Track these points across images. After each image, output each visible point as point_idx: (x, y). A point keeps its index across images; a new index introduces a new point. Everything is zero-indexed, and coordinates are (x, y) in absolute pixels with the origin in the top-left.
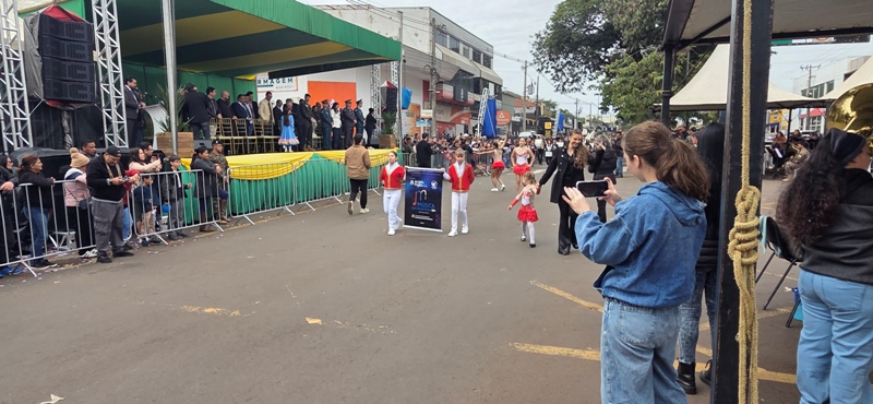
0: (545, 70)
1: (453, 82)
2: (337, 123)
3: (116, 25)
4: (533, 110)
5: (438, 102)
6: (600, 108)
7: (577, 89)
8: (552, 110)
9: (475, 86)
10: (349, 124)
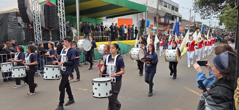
0: (197, 12)
1: (164, 17)
2: (126, 31)
3: (64, 6)
4: (193, 25)
5: (159, 24)
6: (219, 24)
7: (209, 18)
8: (200, 25)
9: (172, 18)
10: (129, 32)
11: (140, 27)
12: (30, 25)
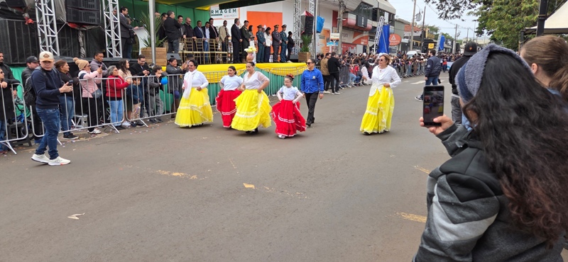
1: (357, 12)
2: (269, 41)
4: (419, 34)
5: (344, 27)
6: (476, 32)
7: (457, 16)
8: (435, 33)
9: (373, 14)
10: (276, 44)
11: (301, 31)
12: (26, 15)
